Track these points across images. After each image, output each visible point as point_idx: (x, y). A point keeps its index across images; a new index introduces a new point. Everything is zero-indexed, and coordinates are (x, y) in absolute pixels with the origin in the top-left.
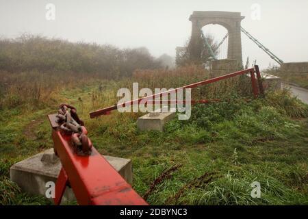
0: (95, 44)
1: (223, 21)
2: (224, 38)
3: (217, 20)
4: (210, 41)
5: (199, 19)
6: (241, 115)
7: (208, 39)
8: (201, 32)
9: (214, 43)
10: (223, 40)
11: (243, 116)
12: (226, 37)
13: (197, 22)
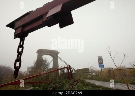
1: (51, 54)
2: (51, 62)
3: (49, 53)
4: (46, 61)
5: (41, 52)
9: (47, 62)
13: (40, 54)
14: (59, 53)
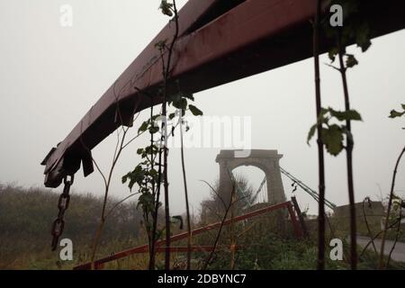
0: (90, 195)
2: (262, 184)
4: (243, 185)
5: (227, 160)
6: (280, 260)
7: (241, 183)
8: (230, 175)
9: (248, 187)
10: (261, 187)
11: (283, 261)
12: (264, 182)
13: (226, 164)
14: (282, 156)
